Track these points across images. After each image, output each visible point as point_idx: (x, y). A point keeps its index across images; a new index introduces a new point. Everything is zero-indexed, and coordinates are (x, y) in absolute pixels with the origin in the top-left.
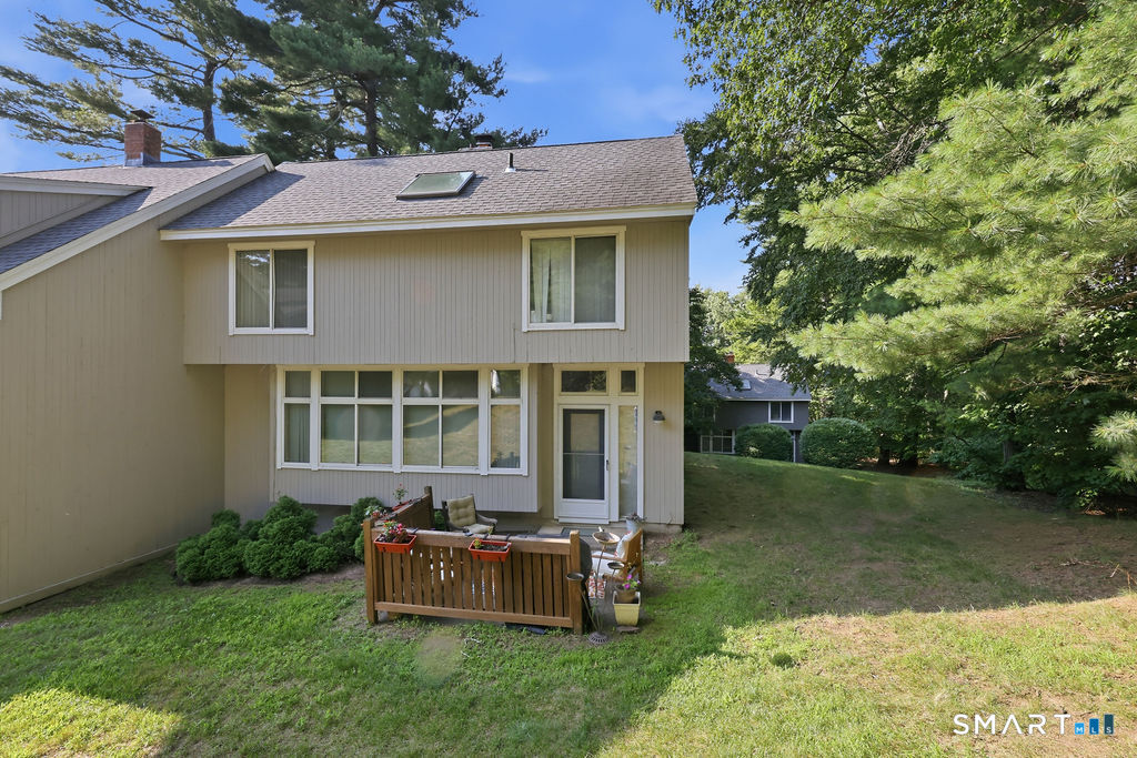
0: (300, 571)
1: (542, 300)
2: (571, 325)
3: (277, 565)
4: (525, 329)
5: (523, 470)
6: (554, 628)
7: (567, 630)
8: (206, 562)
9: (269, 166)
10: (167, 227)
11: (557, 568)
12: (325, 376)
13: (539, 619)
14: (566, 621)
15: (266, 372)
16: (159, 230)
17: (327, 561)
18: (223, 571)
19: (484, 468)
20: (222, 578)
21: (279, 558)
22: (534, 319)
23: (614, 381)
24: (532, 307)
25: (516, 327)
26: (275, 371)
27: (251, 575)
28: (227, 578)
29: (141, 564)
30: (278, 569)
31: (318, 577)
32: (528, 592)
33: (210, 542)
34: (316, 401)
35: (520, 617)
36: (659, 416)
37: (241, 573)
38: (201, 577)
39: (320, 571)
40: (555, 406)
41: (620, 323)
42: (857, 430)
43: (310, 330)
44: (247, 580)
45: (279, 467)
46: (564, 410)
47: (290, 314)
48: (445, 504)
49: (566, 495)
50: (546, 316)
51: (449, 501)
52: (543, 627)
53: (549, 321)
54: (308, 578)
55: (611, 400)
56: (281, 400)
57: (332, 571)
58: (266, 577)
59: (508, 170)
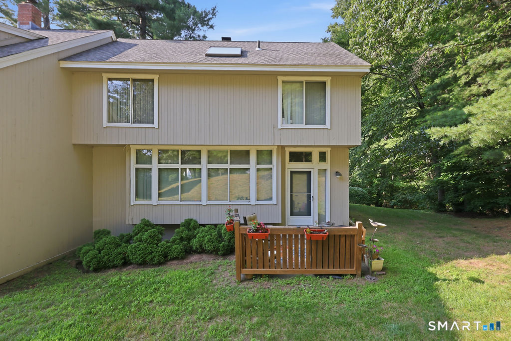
0: (165, 259)
1: (288, 113)
2: (303, 126)
3: (150, 256)
4: (279, 127)
5: (274, 201)
6: (347, 275)
7: (354, 275)
8: (104, 257)
9: (114, 38)
10: (65, 59)
11: (348, 242)
12: (161, 152)
13: (337, 271)
14: (353, 270)
15: (123, 149)
16: (59, 60)
17: (181, 252)
18: (116, 262)
19: (253, 201)
20: (114, 267)
21: (151, 253)
22: (284, 122)
23: (315, 157)
24: (283, 116)
25: (275, 126)
26: (130, 150)
27: (131, 264)
28: (117, 267)
29: (51, 263)
30: (152, 259)
31: (175, 262)
32: (331, 257)
33: (104, 245)
34: (155, 166)
35: (325, 271)
36: (337, 173)
37: (126, 263)
38: (101, 267)
39: (176, 258)
40: (286, 169)
41: (328, 125)
42: (363, 192)
43: (156, 125)
44: (129, 267)
45: (132, 204)
46: (291, 171)
47: (144, 116)
48: (245, 218)
49: (292, 214)
50: (290, 121)
51: (247, 217)
52: (340, 275)
53: (291, 124)
54: (169, 263)
55: (314, 166)
56: (133, 166)
57: (183, 258)
58: (143, 264)
59: (257, 49)
